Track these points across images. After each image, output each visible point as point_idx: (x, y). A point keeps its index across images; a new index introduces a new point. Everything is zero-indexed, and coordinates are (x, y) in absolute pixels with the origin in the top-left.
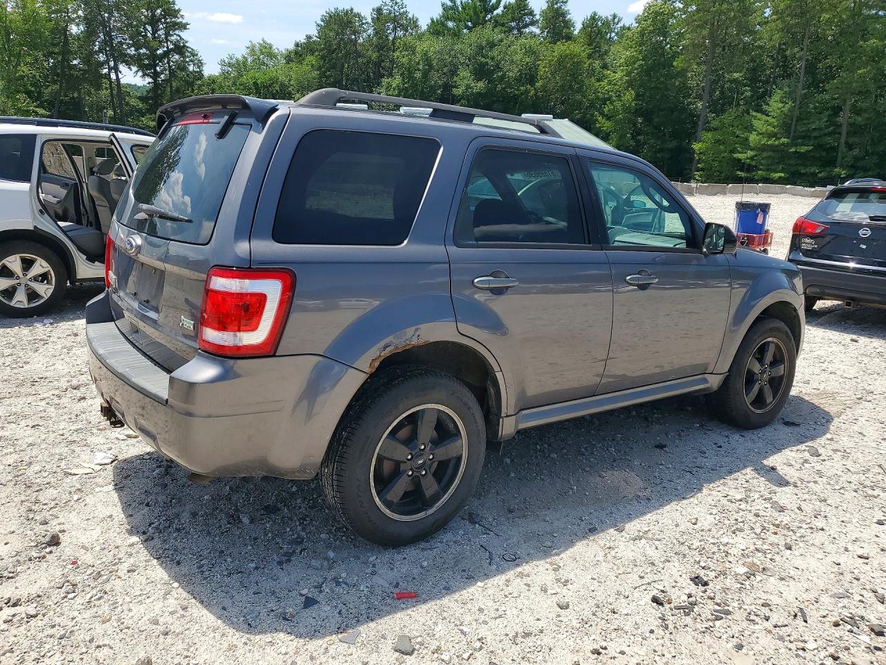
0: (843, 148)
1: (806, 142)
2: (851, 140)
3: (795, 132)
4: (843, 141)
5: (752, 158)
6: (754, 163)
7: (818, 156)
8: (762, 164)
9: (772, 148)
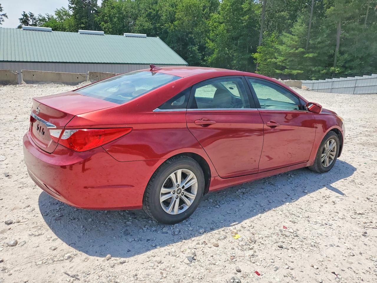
0: (337, 54)
1: (314, 51)
2: (343, 49)
3: (309, 45)
4: (337, 49)
5: (282, 62)
6: (283, 65)
7: (323, 59)
8: (288, 65)
9: (294, 55)
